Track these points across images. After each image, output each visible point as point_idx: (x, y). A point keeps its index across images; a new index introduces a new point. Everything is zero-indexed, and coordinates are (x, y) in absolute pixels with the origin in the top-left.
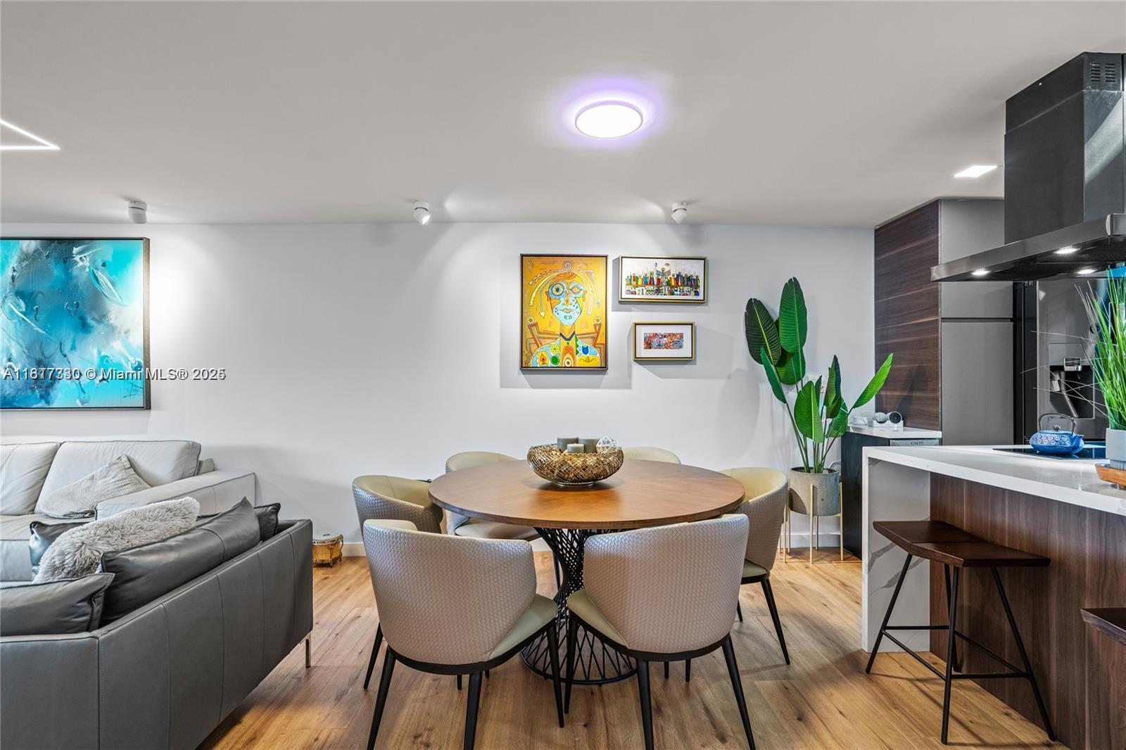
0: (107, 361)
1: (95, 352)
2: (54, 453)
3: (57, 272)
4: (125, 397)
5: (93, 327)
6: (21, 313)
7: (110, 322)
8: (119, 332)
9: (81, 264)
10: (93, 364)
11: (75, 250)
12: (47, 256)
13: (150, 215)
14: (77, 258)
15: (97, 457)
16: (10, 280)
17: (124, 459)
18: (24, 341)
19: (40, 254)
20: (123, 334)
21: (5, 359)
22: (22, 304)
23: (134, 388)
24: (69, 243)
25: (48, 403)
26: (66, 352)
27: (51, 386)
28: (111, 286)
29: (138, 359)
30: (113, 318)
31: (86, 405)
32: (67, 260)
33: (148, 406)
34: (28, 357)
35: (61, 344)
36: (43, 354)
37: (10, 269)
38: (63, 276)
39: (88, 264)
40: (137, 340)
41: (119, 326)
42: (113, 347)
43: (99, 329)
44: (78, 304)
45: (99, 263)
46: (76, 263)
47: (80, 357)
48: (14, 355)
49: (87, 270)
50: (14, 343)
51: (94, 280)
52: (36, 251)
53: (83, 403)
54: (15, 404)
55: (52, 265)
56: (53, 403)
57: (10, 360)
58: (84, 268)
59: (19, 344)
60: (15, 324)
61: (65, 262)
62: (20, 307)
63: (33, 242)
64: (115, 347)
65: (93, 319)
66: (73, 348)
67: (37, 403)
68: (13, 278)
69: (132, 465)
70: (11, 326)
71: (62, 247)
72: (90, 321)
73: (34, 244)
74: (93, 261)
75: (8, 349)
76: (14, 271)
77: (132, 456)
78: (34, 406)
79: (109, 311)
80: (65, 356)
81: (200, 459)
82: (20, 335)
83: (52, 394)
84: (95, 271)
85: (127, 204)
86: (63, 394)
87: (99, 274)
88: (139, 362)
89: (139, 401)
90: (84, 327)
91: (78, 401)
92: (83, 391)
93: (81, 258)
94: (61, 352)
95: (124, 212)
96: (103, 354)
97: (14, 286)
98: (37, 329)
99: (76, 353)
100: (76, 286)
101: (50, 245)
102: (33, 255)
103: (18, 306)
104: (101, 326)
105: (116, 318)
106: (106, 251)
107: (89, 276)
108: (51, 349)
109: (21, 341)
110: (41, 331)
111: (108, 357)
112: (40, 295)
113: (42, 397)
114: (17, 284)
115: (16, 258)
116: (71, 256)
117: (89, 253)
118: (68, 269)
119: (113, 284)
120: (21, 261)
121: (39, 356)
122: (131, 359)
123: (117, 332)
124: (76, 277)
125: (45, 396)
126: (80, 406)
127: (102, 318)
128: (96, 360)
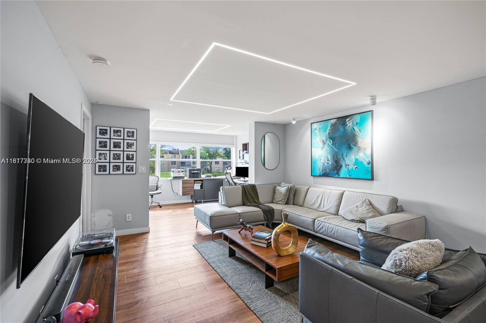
0: (358, 161)
1: (353, 157)
2: (342, 195)
3: (342, 129)
4: (364, 175)
5: (353, 148)
6: (331, 144)
7: (359, 145)
8: (362, 149)
9: (349, 125)
10: (353, 162)
11: (347, 120)
12: (338, 124)
13: (378, 101)
14: (348, 123)
15: (357, 198)
16: (328, 134)
17: (367, 201)
18: (332, 154)
19: (337, 123)
20: (363, 150)
21: (327, 160)
22: (331, 141)
23: (368, 171)
24: (345, 118)
25: (339, 175)
26: (344, 157)
27: (340, 169)
28: (359, 131)
29: (369, 160)
30: (360, 144)
31: (350, 177)
32: (344, 124)
33: (372, 179)
34: (333, 159)
35: (343, 154)
36: (337, 158)
37: (328, 130)
38: (343, 130)
39: (351, 125)
40: (368, 152)
41: (362, 147)
42: (360, 155)
43: (355, 148)
44: (348, 140)
45: (355, 123)
46: (347, 124)
47: (349, 159)
48: (329, 159)
49: (351, 127)
50: (329, 155)
51: (353, 130)
52: (335, 122)
53: (349, 176)
54: (329, 175)
55: (340, 127)
56: (340, 175)
57: (328, 161)
58: (350, 126)
59: (330, 155)
60: (329, 148)
61: (344, 125)
62: (331, 143)
63: (334, 119)
64: (361, 155)
65: (353, 145)
66: (346, 156)
67: (335, 175)
68: (329, 133)
69: (371, 204)
70: (329, 149)
71: (342, 120)
72: (352, 146)
73: (335, 120)
74: (353, 123)
75: (328, 157)
76: (329, 130)
77: (370, 200)
78: (335, 176)
79: (358, 141)
80: (344, 159)
81: (398, 205)
82: (331, 152)
83: (340, 173)
84: (354, 127)
85: (369, 98)
86: (343, 172)
87: (355, 128)
88: (369, 161)
89: (369, 177)
90: (350, 148)
91: (348, 175)
92: (349, 172)
93: (349, 123)
94: (343, 157)
95: (368, 101)
96: (356, 158)
97: (329, 135)
98: (336, 150)
99: (347, 158)
100: (347, 133)
101: (339, 120)
102: (334, 124)
103: (330, 142)
104: (356, 147)
105: (361, 144)
106: (357, 118)
107: (351, 129)
108: (340, 156)
109: (331, 154)
110: (337, 150)
111: (358, 159)
112: (336, 138)
113: (337, 173)
114: (330, 135)
115: (330, 126)
116: (346, 122)
117: (351, 120)
118: (345, 127)
119: (360, 131)
120: (331, 127)
121: (336, 159)
122: (366, 160)
123: (361, 149)
124: (347, 129)
125: (338, 173)
126: (349, 177)
127: (356, 144)
128: (354, 160)
